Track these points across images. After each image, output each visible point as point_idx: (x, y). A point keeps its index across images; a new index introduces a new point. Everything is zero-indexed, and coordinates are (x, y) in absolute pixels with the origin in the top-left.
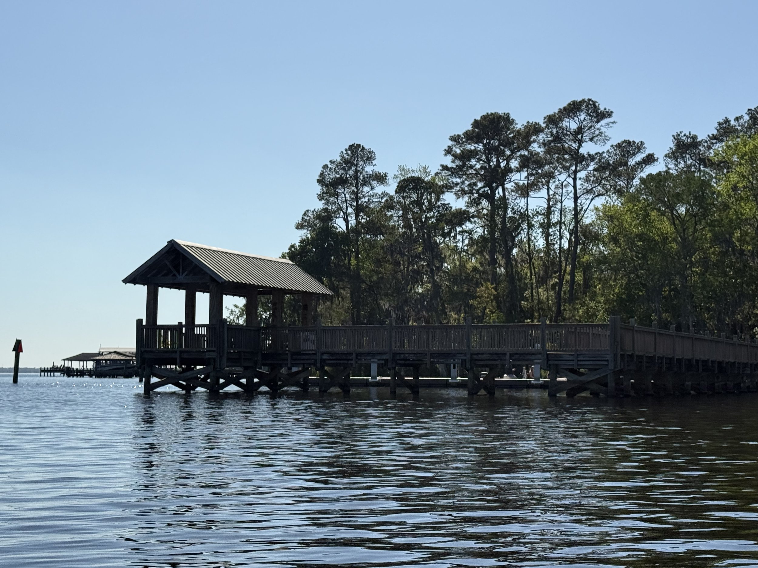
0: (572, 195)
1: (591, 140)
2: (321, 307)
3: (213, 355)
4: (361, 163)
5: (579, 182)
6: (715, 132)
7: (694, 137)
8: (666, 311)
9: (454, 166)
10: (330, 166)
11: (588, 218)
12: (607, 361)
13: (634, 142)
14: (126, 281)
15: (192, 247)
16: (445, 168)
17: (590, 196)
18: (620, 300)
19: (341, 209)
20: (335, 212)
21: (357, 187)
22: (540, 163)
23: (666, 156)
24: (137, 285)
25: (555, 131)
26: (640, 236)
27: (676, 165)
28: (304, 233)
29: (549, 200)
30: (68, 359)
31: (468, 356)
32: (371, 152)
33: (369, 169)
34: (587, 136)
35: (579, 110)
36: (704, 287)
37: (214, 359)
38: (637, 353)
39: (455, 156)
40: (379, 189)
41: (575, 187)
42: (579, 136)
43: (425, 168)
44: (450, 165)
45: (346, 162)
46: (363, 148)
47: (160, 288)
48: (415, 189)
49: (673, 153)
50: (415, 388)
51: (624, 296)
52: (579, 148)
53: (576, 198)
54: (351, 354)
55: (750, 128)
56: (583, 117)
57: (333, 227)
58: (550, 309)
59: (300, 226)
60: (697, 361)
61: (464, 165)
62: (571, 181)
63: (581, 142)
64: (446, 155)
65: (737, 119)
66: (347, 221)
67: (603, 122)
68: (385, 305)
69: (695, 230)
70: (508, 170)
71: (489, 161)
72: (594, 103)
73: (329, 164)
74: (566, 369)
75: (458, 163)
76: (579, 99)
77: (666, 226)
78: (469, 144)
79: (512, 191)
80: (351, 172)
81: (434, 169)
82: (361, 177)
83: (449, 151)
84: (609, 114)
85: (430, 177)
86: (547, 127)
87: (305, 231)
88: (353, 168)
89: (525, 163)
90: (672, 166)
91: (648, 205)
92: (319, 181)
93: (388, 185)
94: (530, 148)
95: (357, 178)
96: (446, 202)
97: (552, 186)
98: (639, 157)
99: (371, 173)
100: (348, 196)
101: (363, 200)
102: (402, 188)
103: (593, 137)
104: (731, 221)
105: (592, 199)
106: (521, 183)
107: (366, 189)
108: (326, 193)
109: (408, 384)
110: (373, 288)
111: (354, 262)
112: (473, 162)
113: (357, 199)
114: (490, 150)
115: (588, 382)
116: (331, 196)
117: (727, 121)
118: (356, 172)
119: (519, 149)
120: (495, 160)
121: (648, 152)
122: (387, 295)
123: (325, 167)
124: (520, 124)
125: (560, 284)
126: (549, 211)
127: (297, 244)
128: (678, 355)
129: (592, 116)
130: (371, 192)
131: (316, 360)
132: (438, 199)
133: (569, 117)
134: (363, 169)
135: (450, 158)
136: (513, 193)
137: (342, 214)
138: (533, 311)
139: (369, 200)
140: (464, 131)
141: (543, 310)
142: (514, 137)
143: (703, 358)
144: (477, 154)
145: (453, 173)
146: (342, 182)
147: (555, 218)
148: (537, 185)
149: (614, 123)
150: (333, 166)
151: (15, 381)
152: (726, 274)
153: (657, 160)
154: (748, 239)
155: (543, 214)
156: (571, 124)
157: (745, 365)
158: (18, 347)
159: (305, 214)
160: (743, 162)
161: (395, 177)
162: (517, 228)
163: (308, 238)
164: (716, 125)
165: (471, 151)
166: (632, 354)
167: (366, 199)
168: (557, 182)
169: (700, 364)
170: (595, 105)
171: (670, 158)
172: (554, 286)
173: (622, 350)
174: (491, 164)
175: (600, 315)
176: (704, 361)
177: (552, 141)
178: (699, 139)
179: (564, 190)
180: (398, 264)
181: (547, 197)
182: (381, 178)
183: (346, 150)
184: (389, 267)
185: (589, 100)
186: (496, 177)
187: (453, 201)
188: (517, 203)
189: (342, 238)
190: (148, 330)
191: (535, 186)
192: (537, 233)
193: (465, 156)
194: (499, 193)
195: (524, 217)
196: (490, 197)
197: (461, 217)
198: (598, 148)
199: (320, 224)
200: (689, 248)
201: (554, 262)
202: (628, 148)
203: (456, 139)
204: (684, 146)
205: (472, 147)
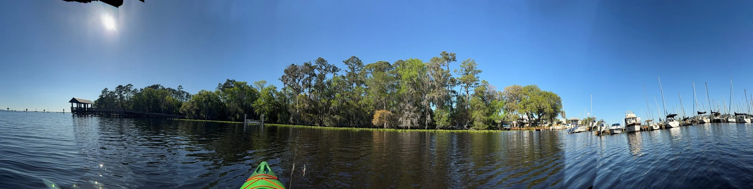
4: (106, 90)
5: (130, 93)
8: (138, 108)
11: (131, 97)
14: (69, 102)
15: (76, 98)
17: (131, 95)
18: (133, 106)
19: (104, 95)
21: (106, 92)
22: (126, 91)
24: (71, 102)
26: (135, 99)
30: (70, 112)
36: (141, 105)
37: (80, 112)
42: (130, 88)
46: (107, 88)
47: (73, 103)
48: (112, 93)
58: (127, 107)
68: (109, 106)
76: (130, 84)
77: (138, 98)
81: (114, 91)
83: (116, 89)
86: (126, 87)
91: (136, 96)
92: (102, 92)
94: (124, 89)
98: (137, 91)
101: (106, 94)
104: (144, 98)
106: (124, 93)
109: (106, 115)
110: (108, 104)
111: (105, 101)
114: (120, 89)
123: (102, 90)
124: (123, 86)
126: (127, 96)
129: (131, 86)
132: (114, 94)
138: (125, 107)
146: (104, 92)
149: (133, 87)
152: (144, 104)
154: (146, 100)
156: (129, 86)
160: (146, 92)
163: (100, 98)
172: (127, 104)
175: (132, 108)
179: (128, 94)
182: (109, 92)
183: (105, 88)
184: (109, 102)
186: (121, 92)
187: (116, 94)
188: (124, 95)
189: (104, 98)
190: (72, 108)
191: (126, 93)
192: (126, 98)
193: (117, 90)
194: (121, 94)
195: (124, 97)
196: (120, 94)
197: (117, 96)
198: (132, 89)
199: (101, 96)
200: (140, 100)
201: (128, 102)
202: (136, 89)
203: (116, 88)
204: (141, 90)
205: (118, 88)
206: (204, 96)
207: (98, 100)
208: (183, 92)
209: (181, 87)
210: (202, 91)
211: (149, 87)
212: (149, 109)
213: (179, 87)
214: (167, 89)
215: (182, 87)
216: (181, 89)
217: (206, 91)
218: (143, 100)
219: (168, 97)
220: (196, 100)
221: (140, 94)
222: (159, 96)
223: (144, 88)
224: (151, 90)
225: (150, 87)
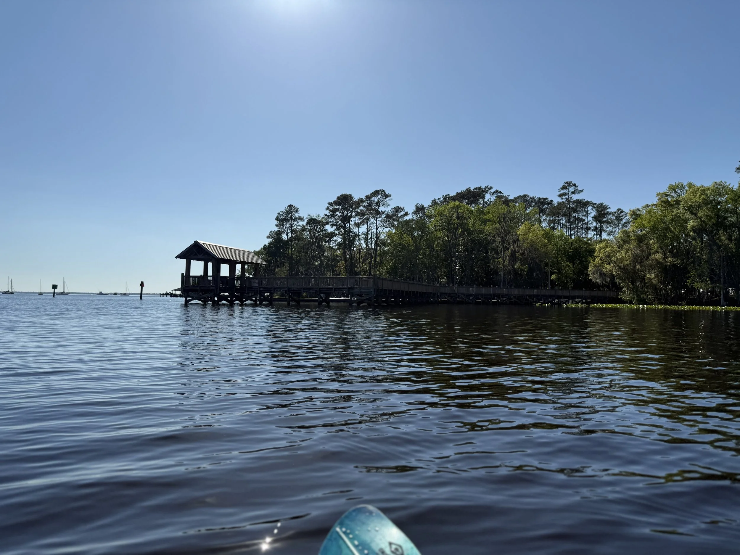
0: (375, 227)
1: (383, 206)
2: (277, 270)
3: (214, 288)
4: (293, 212)
5: (378, 222)
6: (431, 204)
7: (423, 206)
8: (409, 273)
9: (329, 214)
10: (281, 213)
11: (382, 237)
12: (372, 291)
13: (400, 207)
14: (176, 257)
15: (205, 244)
16: (326, 215)
17: (383, 228)
18: (392, 268)
19: (285, 231)
20: (282, 232)
21: (292, 222)
22: (363, 215)
23: (413, 213)
24: (182, 259)
25: (369, 202)
26: (400, 244)
27: (416, 216)
28: (270, 240)
29: (367, 229)
30: (174, 290)
31: (318, 289)
32: (298, 208)
33: (297, 215)
34: (381, 204)
35: (378, 194)
36: (422, 263)
37: (214, 290)
38: (384, 288)
39: (330, 211)
40: (301, 223)
41: (376, 224)
42: (378, 204)
43: (318, 215)
44: (328, 214)
45: (287, 212)
46: (294, 206)
47: (192, 261)
48: (313, 223)
49: (415, 212)
50: (298, 302)
51: (393, 267)
52: (378, 208)
53: (377, 229)
54: (272, 288)
55: (443, 203)
56: (380, 196)
57: (282, 238)
58: (367, 271)
59: (268, 237)
60: (410, 292)
61: (333, 214)
62: (375, 221)
63: (379, 206)
64: (326, 210)
65: (439, 199)
66: (288, 236)
67: (388, 199)
68: (301, 269)
69: (420, 242)
70: (351, 217)
71: (343, 213)
72: (384, 191)
73: (280, 212)
74: (357, 295)
75: (331, 213)
76: (378, 190)
77: (410, 240)
78: (336, 206)
79: (353, 225)
80: (289, 216)
81: (322, 215)
82: (293, 218)
83: (327, 209)
84: (390, 196)
85: (320, 219)
86: (366, 200)
87: (270, 239)
88: (290, 214)
89: (358, 214)
90: (414, 217)
91: (403, 232)
92: (276, 219)
93: (304, 221)
94: (360, 208)
95: (292, 219)
96: (326, 229)
97: (369, 224)
98: (402, 213)
99: (297, 216)
100: (288, 226)
101: (294, 227)
102: (308, 223)
103: (383, 205)
104: (433, 238)
105: (384, 229)
106: (357, 222)
107: (295, 223)
108: (279, 224)
109: (295, 300)
110: (298, 263)
111: (290, 252)
112: (337, 213)
113: (292, 227)
114: (344, 209)
115: (365, 300)
116: (281, 225)
117: (435, 200)
118: (291, 216)
119: (355, 208)
120: (346, 213)
121: (406, 211)
122: (302, 265)
123: (279, 213)
124: (356, 198)
125: (371, 262)
126: (367, 234)
127: (267, 244)
128: (402, 289)
129: (383, 196)
130: (297, 224)
131: (257, 291)
132: (324, 228)
133: (374, 196)
134: (294, 215)
135: (328, 211)
136: (354, 226)
137: (285, 233)
138: (360, 272)
139: (297, 227)
140: (333, 201)
141: (365, 272)
142: (353, 204)
143: (413, 290)
144: (339, 210)
145: (329, 217)
146: (286, 220)
147: (370, 236)
148: (363, 223)
149: (392, 199)
150: (282, 213)
151: (141, 298)
152: (431, 259)
153: (409, 214)
154: (439, 245)
155: (365, 234)
156: (375, 199)
157: (431, 293)
158: (142, 285)
159: (270, 232)
160: (437, 216)
161: (306, 218)
162: (354, 239)
163: (271, 242)
164: (431, 201)
165: (336, 209)
166: (382, 289)
167: (295, 227)
168: (370, 222)
169: (412, 293)
170: (384, 192)
171: (414, 213)
172: (369, 263)
173: (377, 287)
174: (345, 214)
175: (384, 274)
176: (413, 292)
177: (368, 206)
178: (425, 207)
179: (373, 225)
180: (307, 253)
181: (367, 227)
182: (301, 219)
183: (287, 207)
184: (303, 254)
185: (382, 190)
186: (346, 219)
187: (329, 228)
188: (355, 230)
189: (286, 242)
190: (186, 278)
191: (362, 223)
192: (363, 242)
193: (334, 211)
194: (347, 225)
195: (357, 235)
196: (344, 227)
197: (332, 235)
198: (386, 209)
199: (276, 237)
200: (418, 248)
201: (369, 253)
202: (398, 209)
203: (330, 204)
204: (419, 209)
205: (337, 207)
206: (691, 210)
207: (265, 248)
208: (583, 204)
209: (572, 189)
210: (673, 189)
211: (447, 199)
212: (450, 276)
213: (564, 188)
214: (515, 200)
215: (580, 188)
216: (573, 193)
217: (690, 185)
218: (430, 245)
219: (522, 228)
220: (654, 229)
221: (421, 225)
222: (489, 228)
223: (427, 203)
224: (458, 207)
225: (453, 199)
